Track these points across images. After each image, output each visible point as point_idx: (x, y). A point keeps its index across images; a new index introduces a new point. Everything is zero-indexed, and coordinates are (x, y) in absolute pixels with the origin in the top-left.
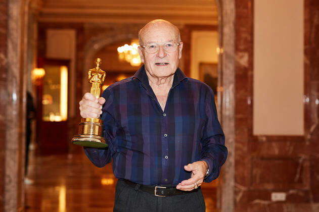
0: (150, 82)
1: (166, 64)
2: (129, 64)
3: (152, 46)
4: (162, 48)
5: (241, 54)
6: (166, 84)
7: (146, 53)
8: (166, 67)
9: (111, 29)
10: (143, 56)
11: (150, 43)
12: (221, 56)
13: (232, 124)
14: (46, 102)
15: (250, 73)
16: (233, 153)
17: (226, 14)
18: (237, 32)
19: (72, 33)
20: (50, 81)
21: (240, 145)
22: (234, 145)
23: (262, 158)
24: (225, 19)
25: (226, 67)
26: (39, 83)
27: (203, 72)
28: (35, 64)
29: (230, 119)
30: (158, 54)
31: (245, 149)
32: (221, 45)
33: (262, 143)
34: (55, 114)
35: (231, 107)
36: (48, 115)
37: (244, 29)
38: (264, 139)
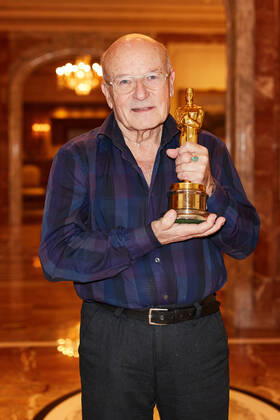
2: (73, 92)
4: (141, 85)
5: (262, 79)
8: (149, 112)
10: (112, 98)
11: (120, 76)
17: (241, 18)
18: (258, 46)
30: (136, 93)
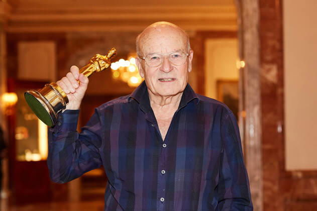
0: (152, 103)
1: (173, 79)
2: (126, 84)
3: (155, 58)
4: (167, 61)
5: (267, 67)
6: (172, 105)
7: (146, 66)
8: (172, 83)
9: (102, 40)
10: (143, 70)
11: (152, 54)
12: (242, 70)
13: (259, 157)
14: (19, 136)
15: (279, 91)
16: (260, 194)
17: (247, 15)
18: (262, 39)
19: (51, 46)
20: (24, 110)
21: (269, 184)
22: (261, 183)
23: (298, 200)
24: (246, 22)
25: (249, 83)
26: (10, 112)
27: (222, 92)
28: (4, 88)
29: (255, 151)
31: (276, 188)
32: (242, 56)
33: (298, 180)
34: (32, 152)
35: (256, 135)
36: (24, 154)
37: (270, 34)
38: (300, 175)
